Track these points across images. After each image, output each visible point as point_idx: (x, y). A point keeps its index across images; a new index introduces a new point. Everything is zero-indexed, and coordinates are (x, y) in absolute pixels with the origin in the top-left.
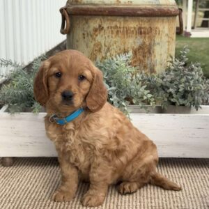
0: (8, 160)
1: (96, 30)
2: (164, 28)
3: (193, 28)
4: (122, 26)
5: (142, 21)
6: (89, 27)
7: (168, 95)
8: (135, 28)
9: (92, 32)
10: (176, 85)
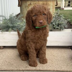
0: (2, 47)
1: (29, 5)
2: (51, 4)
3: (65, 7)
4: (37, 3)
5: (44, 1)
6: (27, 4)
7: (53, 25)
8: (41, 4)
9: (28, 6)
10: (55, 22)
